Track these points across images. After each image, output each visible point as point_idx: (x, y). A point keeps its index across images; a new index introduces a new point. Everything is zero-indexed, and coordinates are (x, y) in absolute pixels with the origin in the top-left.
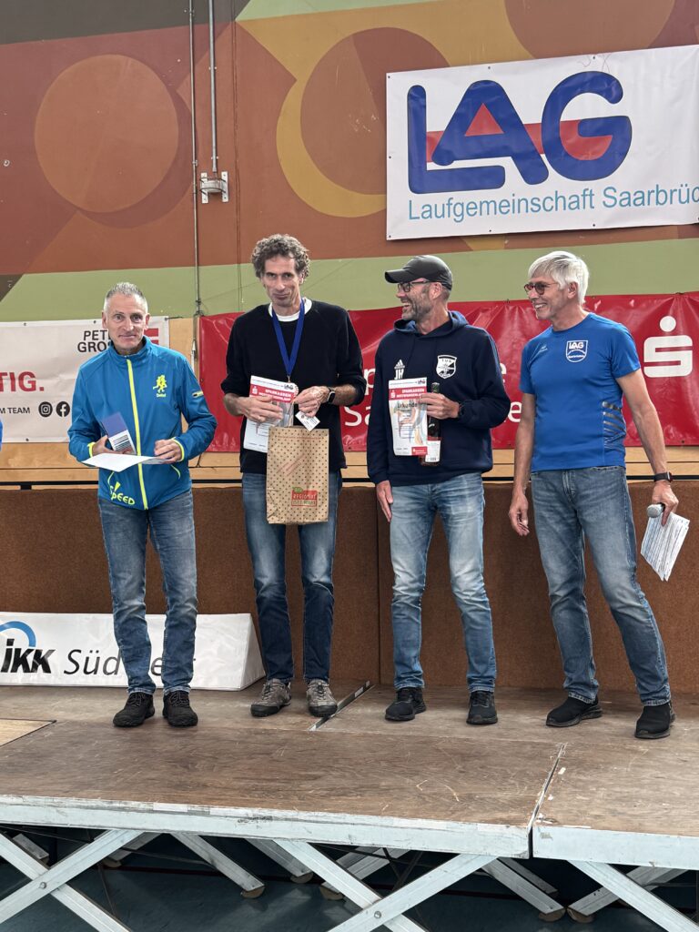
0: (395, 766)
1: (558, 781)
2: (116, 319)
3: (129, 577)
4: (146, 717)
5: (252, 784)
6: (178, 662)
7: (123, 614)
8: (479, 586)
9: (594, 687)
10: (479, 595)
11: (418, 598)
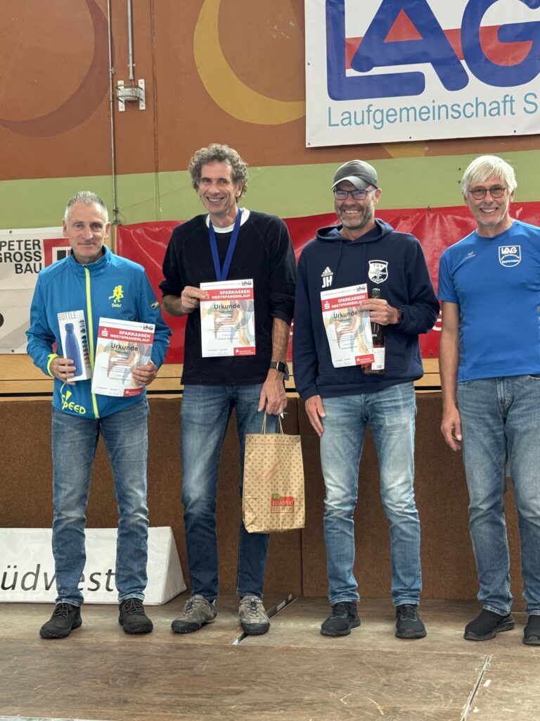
0: (319, 680)
1: (484, 694)
2: (76, 228)
3: (70, 489)
4: (73, 628)
5: (174, 699)
6: (130, 569)
7: (61, 523)
8: (410, 498)
9: (509, 599)
10: (410, 507)
11: (351, 511)
